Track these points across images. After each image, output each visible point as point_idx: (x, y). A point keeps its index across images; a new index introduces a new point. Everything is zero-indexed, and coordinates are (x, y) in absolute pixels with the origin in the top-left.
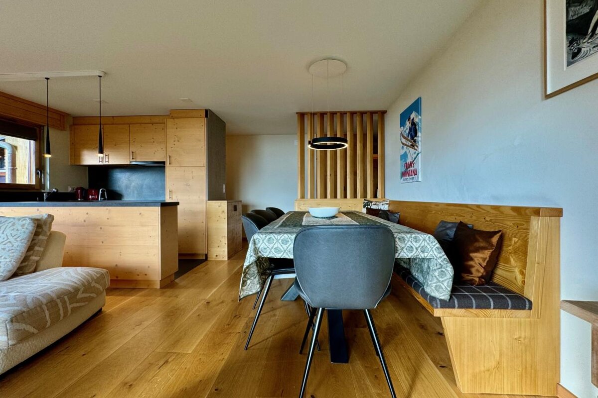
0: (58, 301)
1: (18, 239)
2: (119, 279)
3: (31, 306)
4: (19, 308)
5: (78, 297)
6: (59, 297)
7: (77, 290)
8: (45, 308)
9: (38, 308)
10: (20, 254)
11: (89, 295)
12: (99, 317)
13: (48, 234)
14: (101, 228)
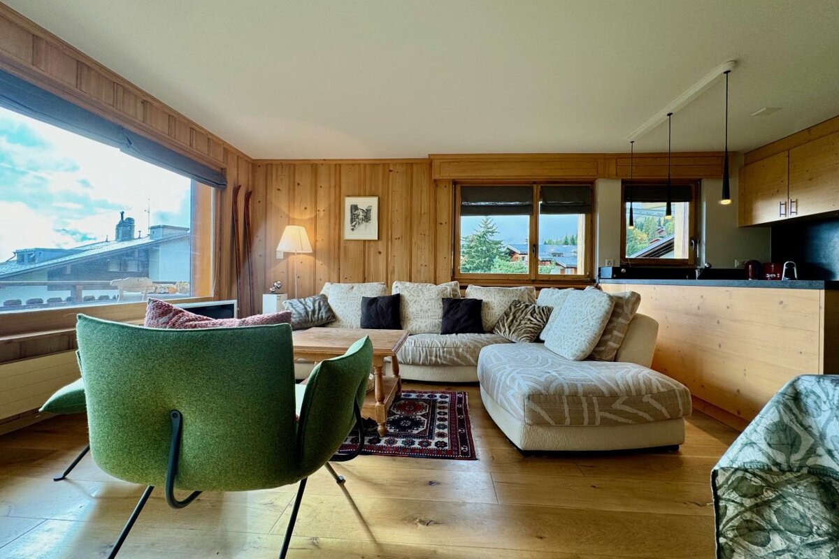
0: (584, 399)
1: (594, 318)
2: (741, 416)
3: (552, 391)
4: (540, 388)
5: (613, 406)
6: (586, 394)
7: (614, 396)
8: (565, 401)
9: (557, 397)
10: (594, 335)
11: (635, 411)
12: (664, 455)
13: (631, 317)
14: (718, 322)
